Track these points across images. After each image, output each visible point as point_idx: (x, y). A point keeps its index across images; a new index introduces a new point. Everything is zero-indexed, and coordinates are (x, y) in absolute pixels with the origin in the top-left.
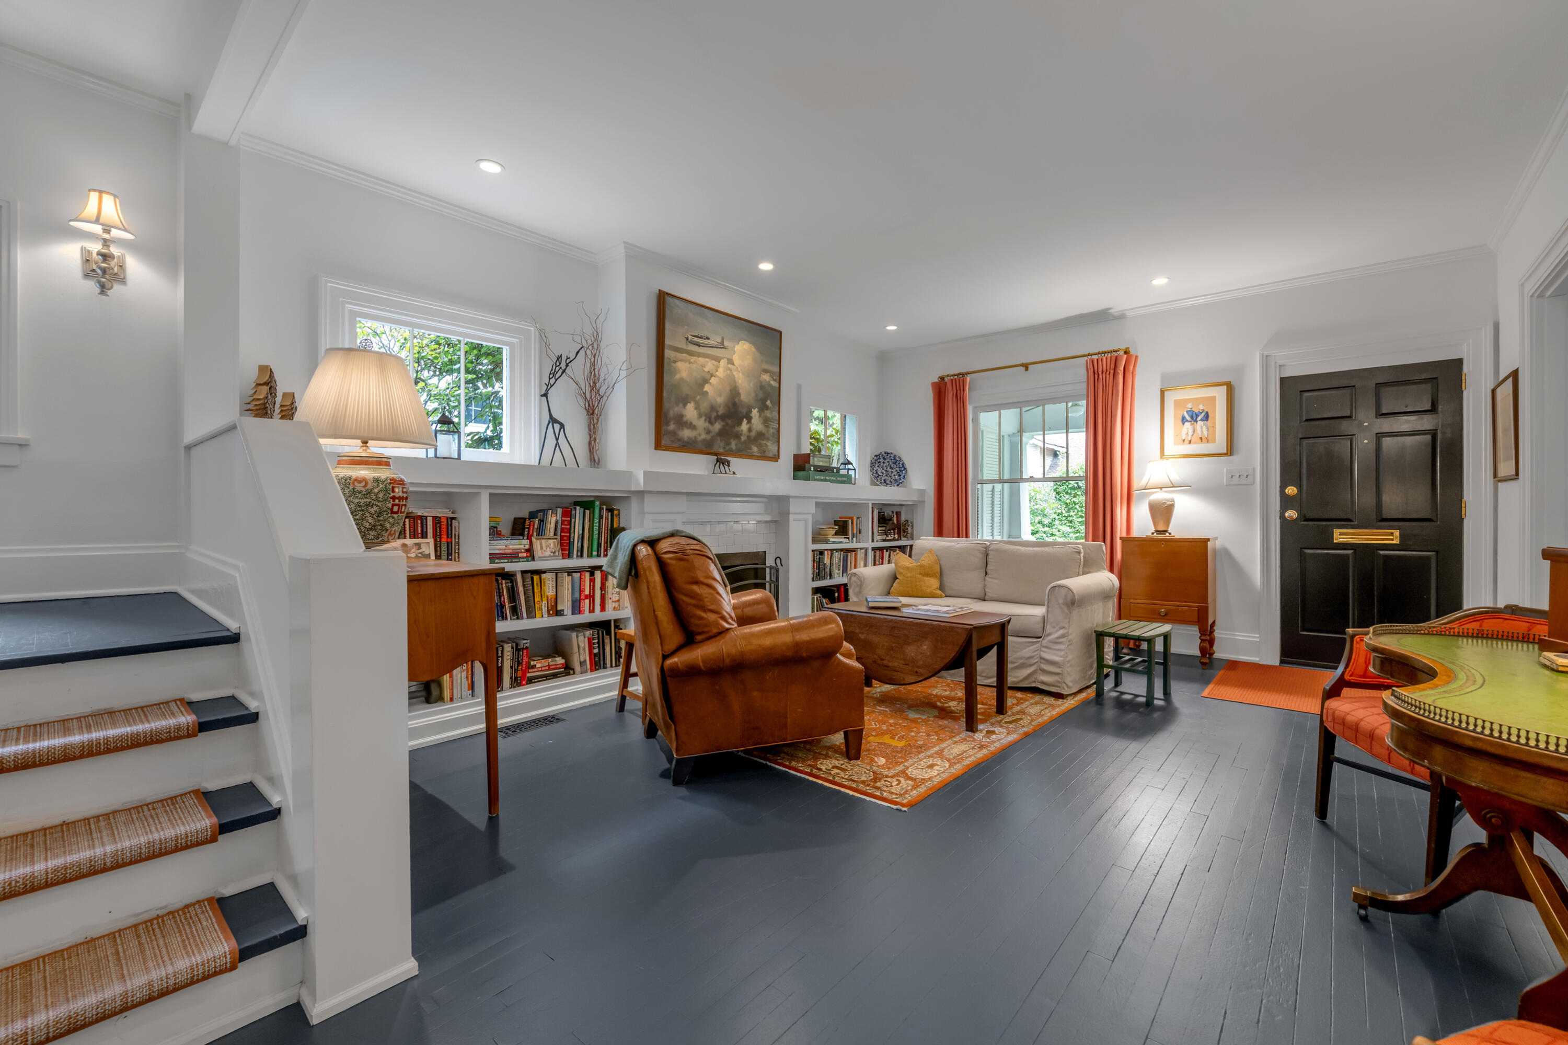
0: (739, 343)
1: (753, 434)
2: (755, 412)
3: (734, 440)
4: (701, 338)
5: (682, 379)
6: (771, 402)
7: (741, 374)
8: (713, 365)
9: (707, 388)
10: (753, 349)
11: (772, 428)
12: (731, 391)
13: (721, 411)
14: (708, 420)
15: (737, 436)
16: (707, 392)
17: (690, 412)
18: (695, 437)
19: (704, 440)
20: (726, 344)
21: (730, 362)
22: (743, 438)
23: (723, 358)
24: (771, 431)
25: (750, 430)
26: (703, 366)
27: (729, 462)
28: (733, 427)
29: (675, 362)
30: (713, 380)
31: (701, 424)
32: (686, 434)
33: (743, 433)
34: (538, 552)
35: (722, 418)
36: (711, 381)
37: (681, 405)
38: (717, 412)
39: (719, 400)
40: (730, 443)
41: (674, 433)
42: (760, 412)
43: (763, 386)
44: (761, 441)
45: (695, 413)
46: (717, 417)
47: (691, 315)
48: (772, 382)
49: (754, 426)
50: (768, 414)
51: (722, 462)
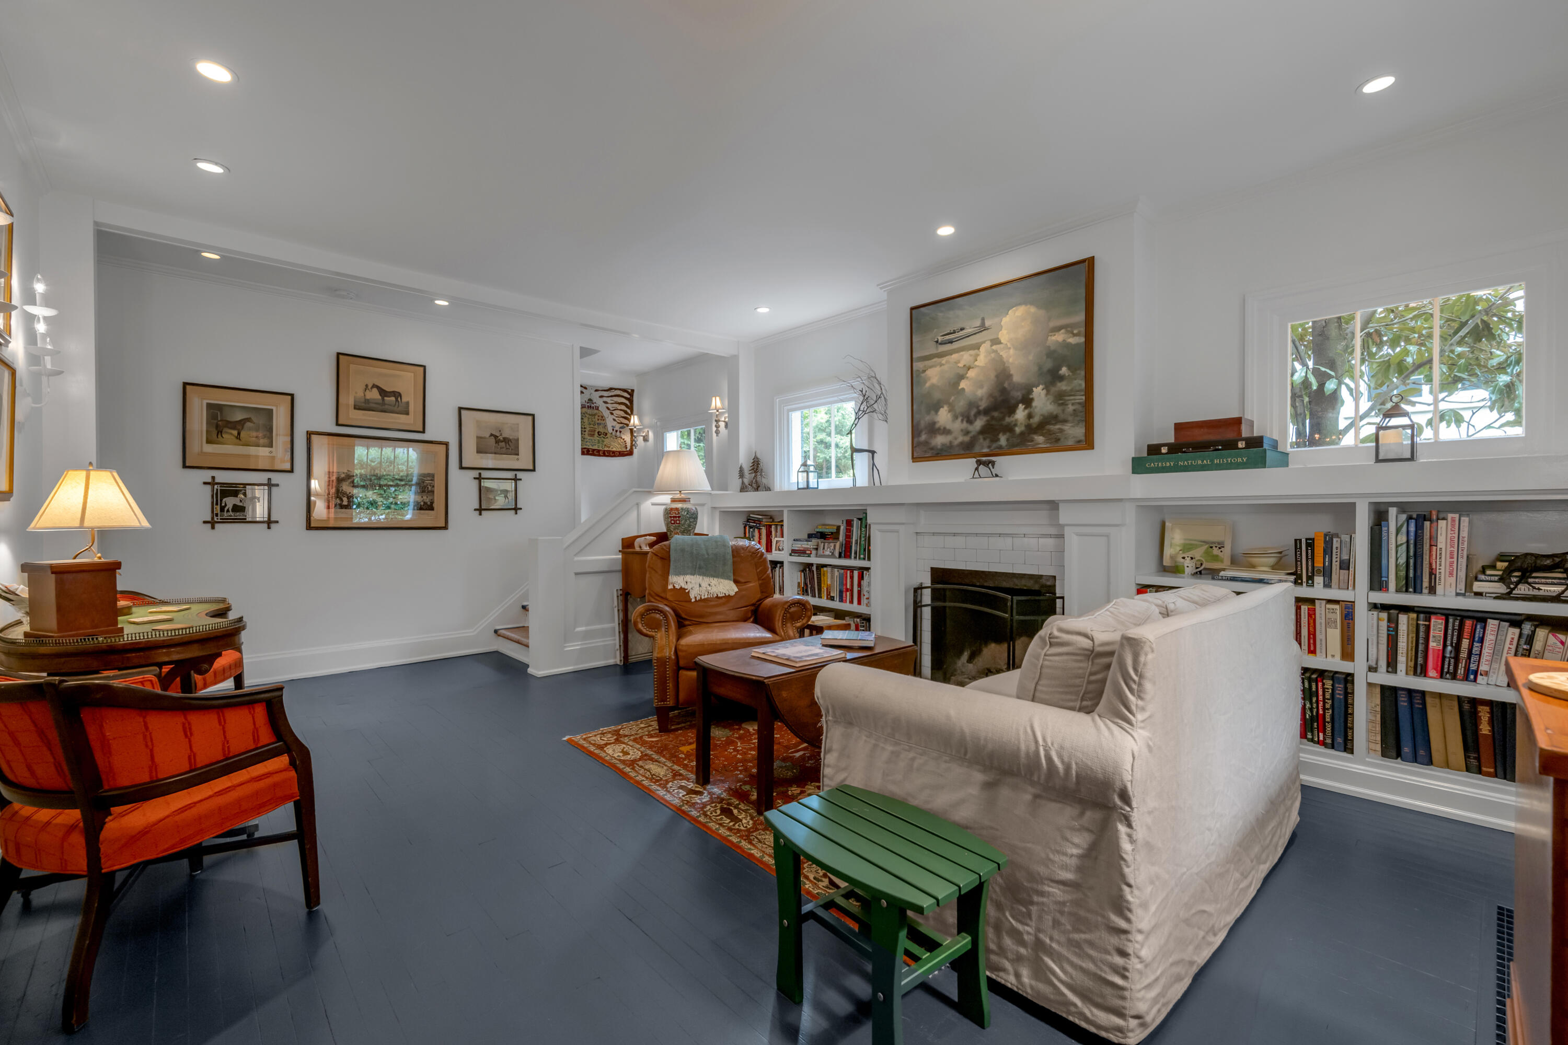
0: (1007, 314)
1: (1036, 420)
2: (1039, 393)
3: (1003, 435)
4: (954, 332)
5: (933, 386)
6: (1069, 368)
7: (1012, 351)
8: (971, 355)
9: (963, 384)
10: (1033, 309)
11: (1073, 404)
12: (997, 376)
13: (983, 405)
14: (965, 419)
15: (1009, 429)
16: (963, 389)
17: (943, 417)
18: (951, 442)
19: (962, 443)
20: (987, 324)
21: (996, 341)
22: (1018, 430)
23: (984, 342)
24: (1071, 408)
25: (1030, 416)
26: (957, 362)
27: (993, 463)
28: (1003, 419)
29: (924, 371)
30: (971, 374)
31: (957, 426)
32: (940, 440)
33: (1019, 424)
35: (986, 412)
36: (967, 375)
37: (933, 412)
38: (978, 407)
39: (980, 393)
40: (998, 440)
41: (926, 443)
42: (1047, 388)
43: (1054, 351)
44: (1052, 427)
45: (949, 416)
46: (979, 413)
47: (940, 314)
48: (1072, 340)
49: (1036, 410)
50: (1063, 386)
51: (986, 464)
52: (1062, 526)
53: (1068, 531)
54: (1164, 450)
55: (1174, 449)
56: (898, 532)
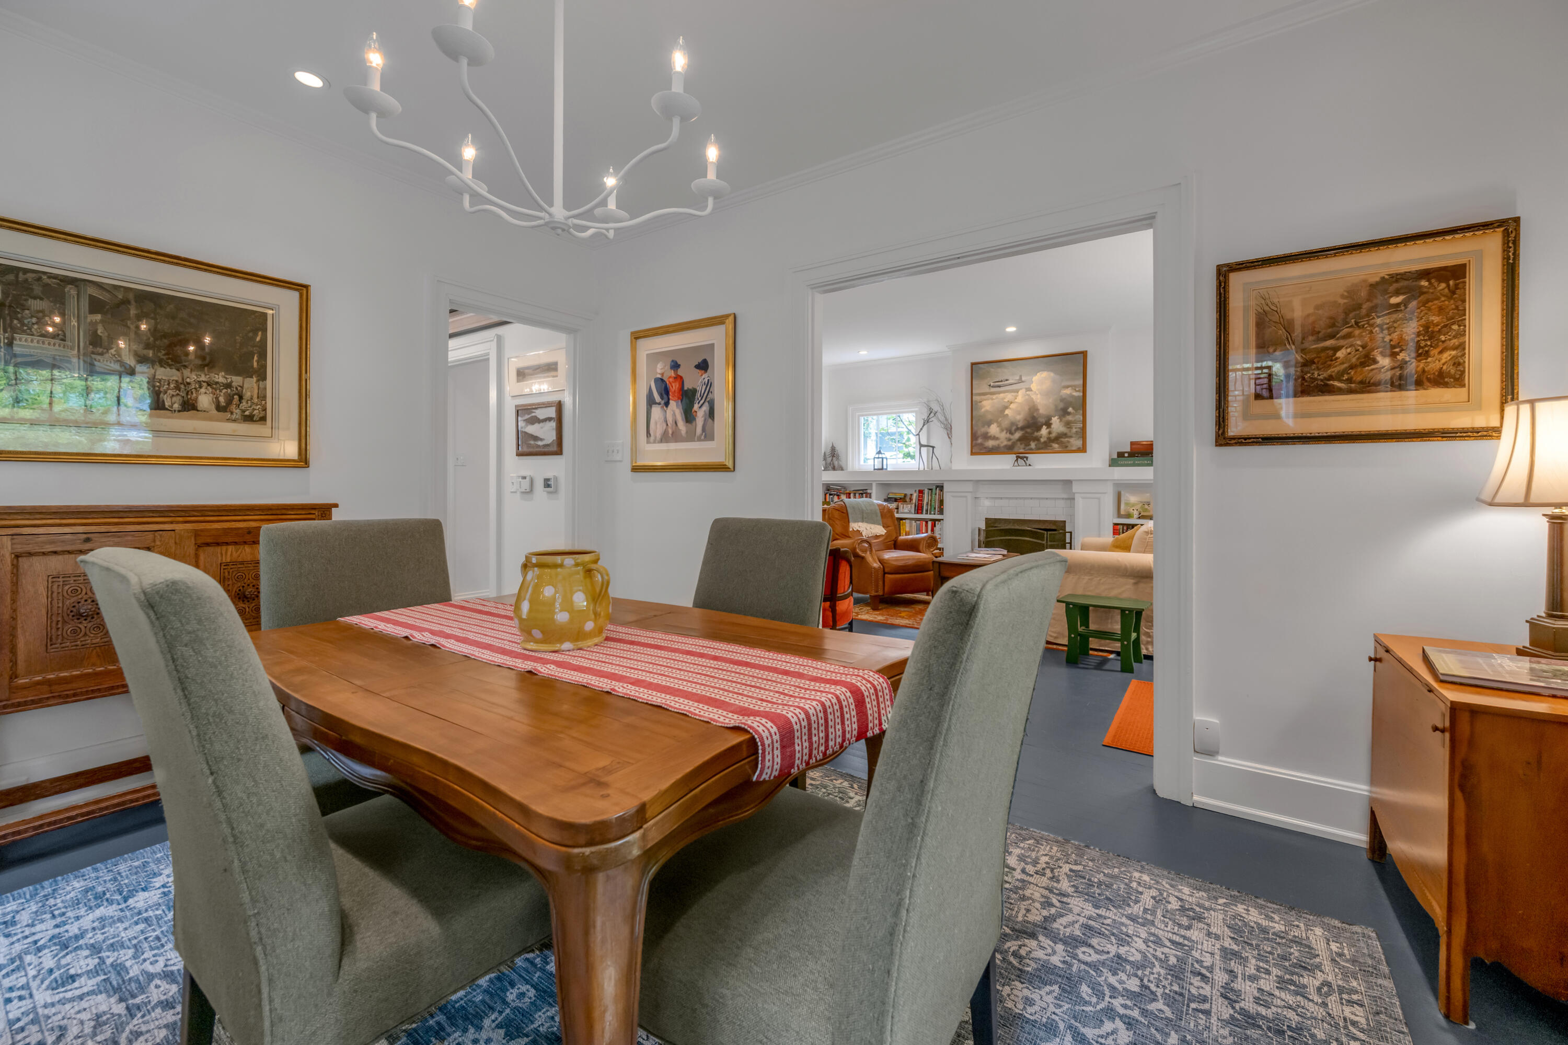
0: (1036, 375)
1: (1053, 435)
2: (1055, 421)
3: (1033, 442)
4: (1002, 381)
5: (987, 411)
6: (1074, 408)
7: (1039, 396)
8: (1013, 396)
9: (1007, 412)
10: (1052, 374)
11: (1075, 428)
12: (1030, 409)
13: (1020, 425)
14: (1008, 432)
15: (1037, 439)
16: (1007, 415)
17: (994, 430)
18: (998, 445)
19: (1006, 446)
20: (1023, 379)
21: (1029, 389)
22: (1042, 440)
23: (1021, 389)
24: (1074, 430)
25: (1050, 433)
26: (1004, 399)
27: (1027, 458)
28: (1033, 433)
29: (981, 402)
30: (1012, 406)
31: (1003, 435)
32: (991, 443)
33: (1043, 437)
34: (901, 509)
35: (1022, 428)
37: (986, 427)
38: (1017, 425)
39: (1019, 417)
40: (1030, 445)
41: (981, 444)
42: (1060, 418)
43: (1065, 399)
44: (1063, 440)
45: (998, 429)
46: (1017, 429)
47: (992, 370)
48: (1076, 394)
49: (1054, 430)
50: (1069, 418)
51: (1022, 458)
52: (1074, 493)
53: (1077, 496)
54: (1126, 455)
55: (1132, 454)
56: (966, 497)
